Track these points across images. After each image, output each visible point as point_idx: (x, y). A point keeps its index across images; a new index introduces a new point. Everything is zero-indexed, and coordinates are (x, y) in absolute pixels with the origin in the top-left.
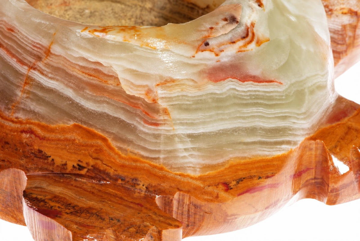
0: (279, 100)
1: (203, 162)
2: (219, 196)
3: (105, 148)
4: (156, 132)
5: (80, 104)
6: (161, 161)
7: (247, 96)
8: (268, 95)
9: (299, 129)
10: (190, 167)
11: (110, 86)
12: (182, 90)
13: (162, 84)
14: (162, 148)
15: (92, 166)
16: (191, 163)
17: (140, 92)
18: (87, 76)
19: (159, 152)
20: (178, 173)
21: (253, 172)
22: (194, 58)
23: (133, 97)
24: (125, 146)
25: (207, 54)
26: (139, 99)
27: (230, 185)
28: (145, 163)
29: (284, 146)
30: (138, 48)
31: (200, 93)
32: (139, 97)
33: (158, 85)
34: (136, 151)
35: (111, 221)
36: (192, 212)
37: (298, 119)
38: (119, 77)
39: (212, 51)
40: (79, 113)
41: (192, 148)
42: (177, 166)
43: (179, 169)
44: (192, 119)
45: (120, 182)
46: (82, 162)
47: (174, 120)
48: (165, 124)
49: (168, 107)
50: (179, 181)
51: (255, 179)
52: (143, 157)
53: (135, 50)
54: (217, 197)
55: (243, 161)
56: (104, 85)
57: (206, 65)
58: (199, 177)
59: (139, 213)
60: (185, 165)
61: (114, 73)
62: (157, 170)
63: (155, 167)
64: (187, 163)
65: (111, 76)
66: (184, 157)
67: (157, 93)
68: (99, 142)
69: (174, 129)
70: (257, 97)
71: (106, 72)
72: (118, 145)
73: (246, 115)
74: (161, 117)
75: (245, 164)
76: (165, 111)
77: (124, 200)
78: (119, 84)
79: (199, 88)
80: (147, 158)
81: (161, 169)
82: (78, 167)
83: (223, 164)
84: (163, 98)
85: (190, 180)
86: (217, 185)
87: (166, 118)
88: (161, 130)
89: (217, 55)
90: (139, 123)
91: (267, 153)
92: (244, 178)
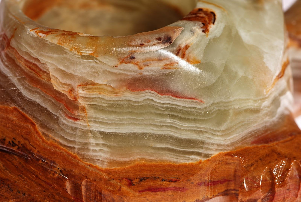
0: (197, 115)
1: (112, 158)
2: (122, 189)
3: (33, 132)
4: (74, 125)
5: (20, 91)
6: (76, 150)
7: (163, 108)
8: (185, 109)
9: (213, 144)
10: (98, 160)
11: (43, 80)
12: (100, 93)
13: (83, 85)
14: (77, 140)
15: (22, 145)
16: (100, 156)
17: (65, 90)
18: (28, 68)
19: (74, 142)
20: (88, 163)
21: (157, 174)
22: (117, 68)
23: (59, 93)
24: (48, 133)
25: (131, 66)
26: (63, 95)
27: (133, 182)
28: (63, 149)
29: (193, 157)
30: (68, 52)
31: (116, 98)
32: (63, 93)
33: (80, 86)
34: (56, 138)
35: (18, 193)
36: (98, 199)
37: (214, 135)
38: (51, 73)
39: (137, 65)
40: (18, 98)
41: (103, 144)
42: (89, 157)
43: (89, 160)
44: (105, 120)
45: (40, 162)
46: (15, 140)
47: (89, 117)
48: (81, 120)
49: (86, 106)
50: (88, 171)
51: (158, 180)
52: (61, 144)
53: (66, 53)
54: (120, 190)
55: (149, 163)
56: (39, 78)
57: (127, 75)
58: (106, 170)
59: (44, 191)
60: (95, 158)
61: (48, 70)
62: (72, 158)
63: (70, 155)
64: (97, 156)
65: (45, 72)
66: (94, 151)
67: (78, 92)
68: (29, 125)
69: (89, 125)
70: (173, 110)
71: (41, 68)
72: (43, 131)
73: (159, 124)
74: (78, 114)
75: (151, 166)
76: (83, 109)
77: (38, 178)
78: (49, 79)
79: (116, 94)
80: (65, 146)
81: (75, 157)
82: (12, 143)
83: (129, 163)
84: (82, 97)
85: (97, 171)
86: (121, 180)
87: (83, 115)
88: (78, 124)
89: (141, 68)
90: (61, 115)
91: (175, 160)
92: (147, 178)
